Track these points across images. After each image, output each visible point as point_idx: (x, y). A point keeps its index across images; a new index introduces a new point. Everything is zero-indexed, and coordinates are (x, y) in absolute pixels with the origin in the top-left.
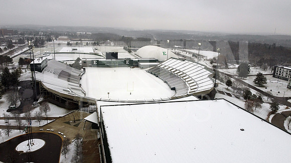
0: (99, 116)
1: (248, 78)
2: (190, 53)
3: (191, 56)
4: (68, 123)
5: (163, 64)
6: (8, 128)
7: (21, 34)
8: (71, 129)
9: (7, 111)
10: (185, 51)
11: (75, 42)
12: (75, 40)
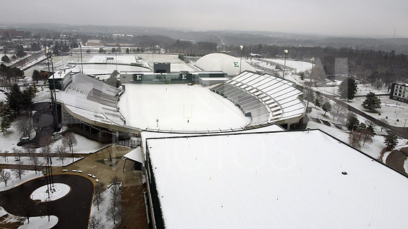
0: (145, 153)
1: (354, 99)
2: (272, 64)
3: (273, 68)
4: (102, 162)
5: (234, 79)
6: (20, 168)
7: (35, 37)
8: (106, 170)
9: (18, 145)
10: (265, 61)
11: (111, 48)
12: (110, 46)
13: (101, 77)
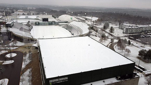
5: (70, 23)
6: (0, 50)
10: (82, 17)
13: (24, 24)
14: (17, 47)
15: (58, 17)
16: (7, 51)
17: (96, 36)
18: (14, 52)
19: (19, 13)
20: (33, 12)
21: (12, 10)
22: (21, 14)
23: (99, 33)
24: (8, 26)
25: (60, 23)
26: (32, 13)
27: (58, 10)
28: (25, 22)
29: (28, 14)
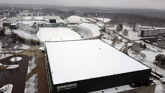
1: (121, 31)
2: (95, 19)
4: (31, 51)
5: (79, 25)
7: (1, 9)
8: (33, 53)
11: (33, 14)
12: (33, 13)
13: (30, 25)
14: (23, 51)
15: (66, 18)
16: (12, 55)
17: (108, 39)
18: (19, 56)
19: (25, 14)
20: (40, 12)
21: (17, 10)
22: (27, 15)
23: (111, 36)
24: (13, 27)
25: (68, 25)
26: (38, 14)
27: (67, 11)
28: (31, 23)
29: (34, 15)
